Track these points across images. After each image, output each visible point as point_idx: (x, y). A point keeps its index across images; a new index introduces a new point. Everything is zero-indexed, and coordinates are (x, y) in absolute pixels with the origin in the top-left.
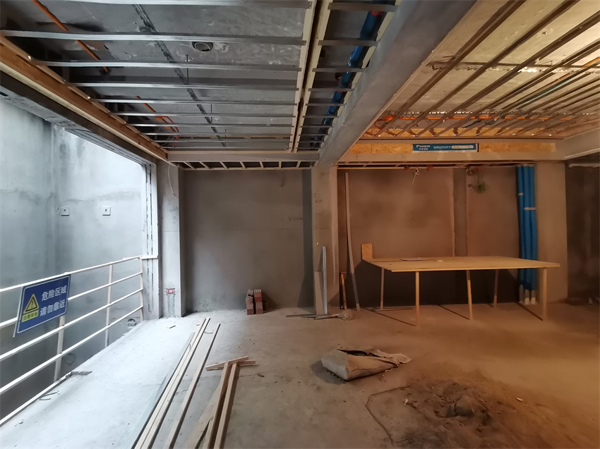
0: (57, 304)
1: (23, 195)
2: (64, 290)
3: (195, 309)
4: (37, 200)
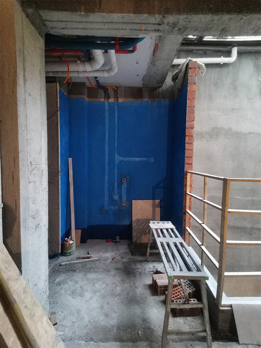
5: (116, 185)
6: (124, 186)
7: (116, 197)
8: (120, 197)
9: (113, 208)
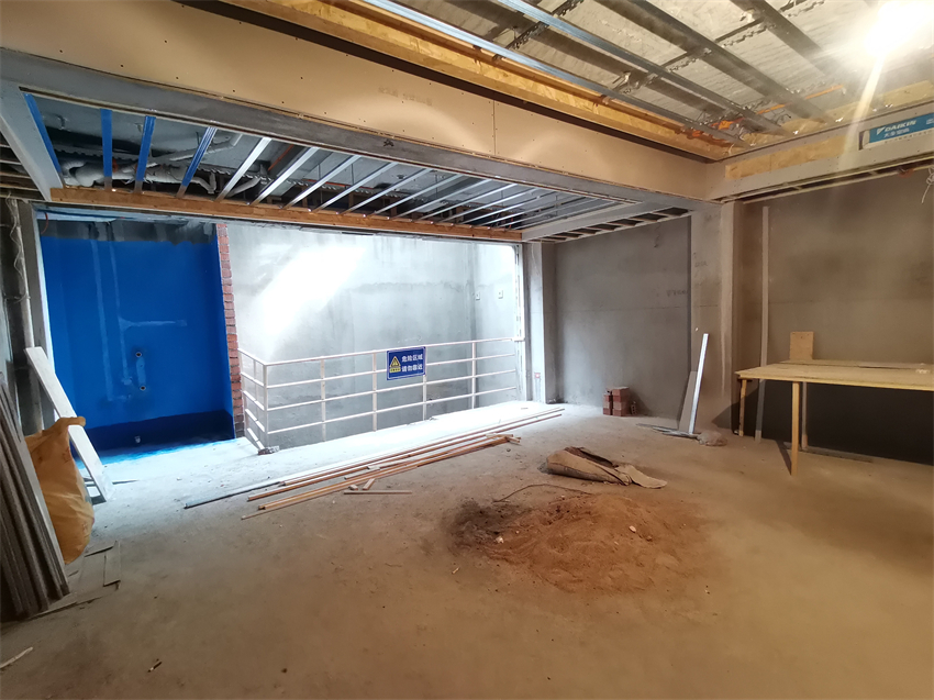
0: (415, 366)
1: (446, 285)
2: (420, 357)
3: (566, 400)
4: (458, 289)
5: (125, 364)
6: (140, 362)
7: (127, 382)
8: (135, 380)
9: (123, 397)
